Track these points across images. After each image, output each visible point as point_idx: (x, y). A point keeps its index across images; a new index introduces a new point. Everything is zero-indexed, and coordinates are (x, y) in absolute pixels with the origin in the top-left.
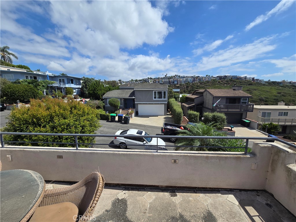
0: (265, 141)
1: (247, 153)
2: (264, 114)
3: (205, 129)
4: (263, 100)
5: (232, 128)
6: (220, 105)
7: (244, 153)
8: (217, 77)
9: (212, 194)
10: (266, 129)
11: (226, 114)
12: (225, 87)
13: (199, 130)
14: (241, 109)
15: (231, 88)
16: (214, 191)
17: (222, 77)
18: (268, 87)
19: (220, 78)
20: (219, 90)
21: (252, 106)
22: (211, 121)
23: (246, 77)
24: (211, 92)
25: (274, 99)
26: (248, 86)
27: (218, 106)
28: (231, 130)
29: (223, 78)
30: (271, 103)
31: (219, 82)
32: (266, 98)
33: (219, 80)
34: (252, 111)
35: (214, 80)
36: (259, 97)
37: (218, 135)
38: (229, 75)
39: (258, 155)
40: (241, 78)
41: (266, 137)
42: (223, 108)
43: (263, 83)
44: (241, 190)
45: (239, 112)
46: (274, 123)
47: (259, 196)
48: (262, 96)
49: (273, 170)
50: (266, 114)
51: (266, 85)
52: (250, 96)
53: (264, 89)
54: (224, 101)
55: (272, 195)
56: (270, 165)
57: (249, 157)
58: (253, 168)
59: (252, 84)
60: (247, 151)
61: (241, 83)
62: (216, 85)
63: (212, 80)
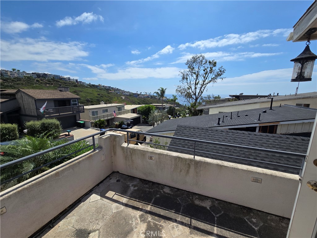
0: (99, 135)
1: (95, 149)
2: (93, 113)
3: (37, 143)
4: (89, 101)
5: (69, 132)
6: (47, 109)
7: (93, 150)
8: (32, 73)
9: (74, 210)
10: (98, 125)
11: (59, 119)
12: (48, 88)
13: (27, 148)
14: (73, 112)
15: (56, 89)
16: (75, 205)
17: (40, 74)
18: (90, 89)
19: (38, 75)
20: (42, 91)
21: (82, 107)
22: (41, 131)
23: (69, 78)
24: (29, 94)
25: (97, 100)
26: (73, 88)
27: (46, 110)
28: (69, 135)
29: (43, 77)
30: (95, 103)
31: (37, 81)
32: (91, 99)
33: (36, 78)
34: (84, 112)
35: (28, 77)
36: (86, 98)
37: (57, 145)
38: (49, 73)
39: (104, 146)
40: (64, 79)
41: (99, 132)
42: (53, 113)
43: (86, 85)
44: (98, 185)
45: (73, 115)
46: (102, 119)
47: (111, 179)
48: (88, 98)
49: (115, 154)
50: (95, 112)
51: (89, 88)
52: (78, 97)
53: (88, 91)
54: (52, 104)
55: (118, 172)
56: (112, 150)
57: (98, 152)
58: (103, 159)
59: (77, 86)
60: (95, 147)
61: (66, 84)
62: (33, 84)
63: (26, 78)
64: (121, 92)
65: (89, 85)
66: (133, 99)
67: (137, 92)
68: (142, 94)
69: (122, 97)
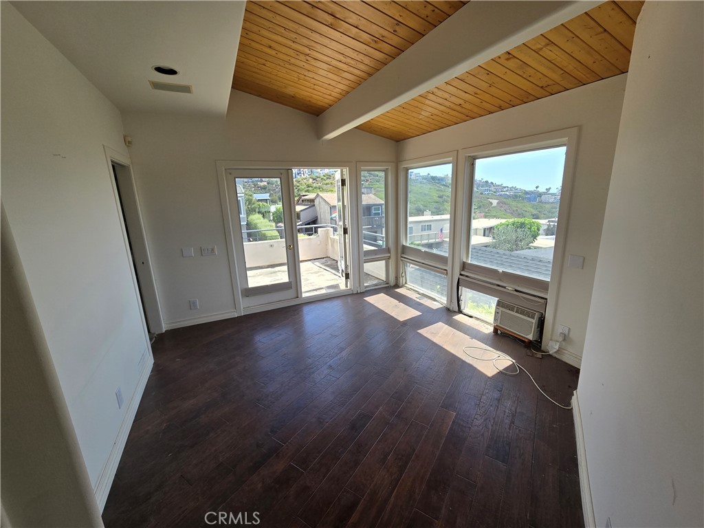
14: (373, 225)
24: (326, 199)
64: (492, 188)
65: (426, 179)
66: (520, 205)
67: (537, 187)
68: (551, 191)
69: (491, 200)
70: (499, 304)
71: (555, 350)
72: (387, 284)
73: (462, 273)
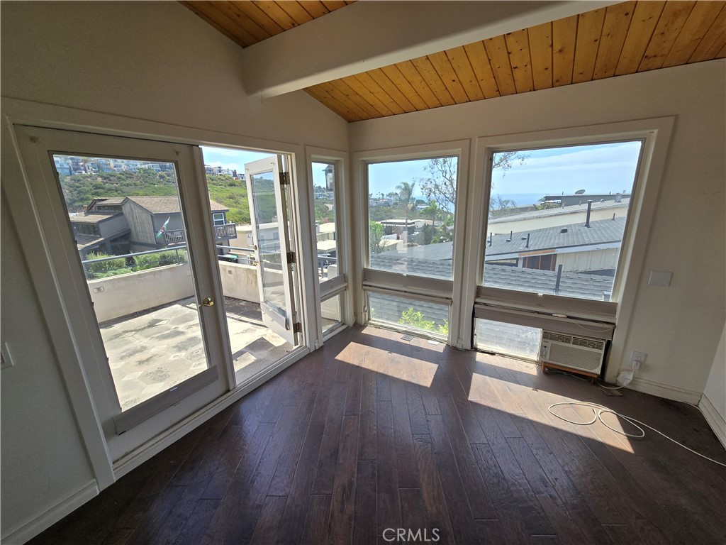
6: (172, 233)
20: (162, 198)
21: (233, 228)
23: (219, 167)
24: (143, 205)
26: (228, 188)
31: (161, 177)
33: (159, 171)
34: (236, 237)
35: (145, 171)
40: (211, 170)
52: (226, 208)
59: (234, 185)
61: (214, 182)
62: (155, 184)
63: (142, 172)
70: (545, 336)
71: (629, 381)
72: (343, 324)
73: (478, 300)
